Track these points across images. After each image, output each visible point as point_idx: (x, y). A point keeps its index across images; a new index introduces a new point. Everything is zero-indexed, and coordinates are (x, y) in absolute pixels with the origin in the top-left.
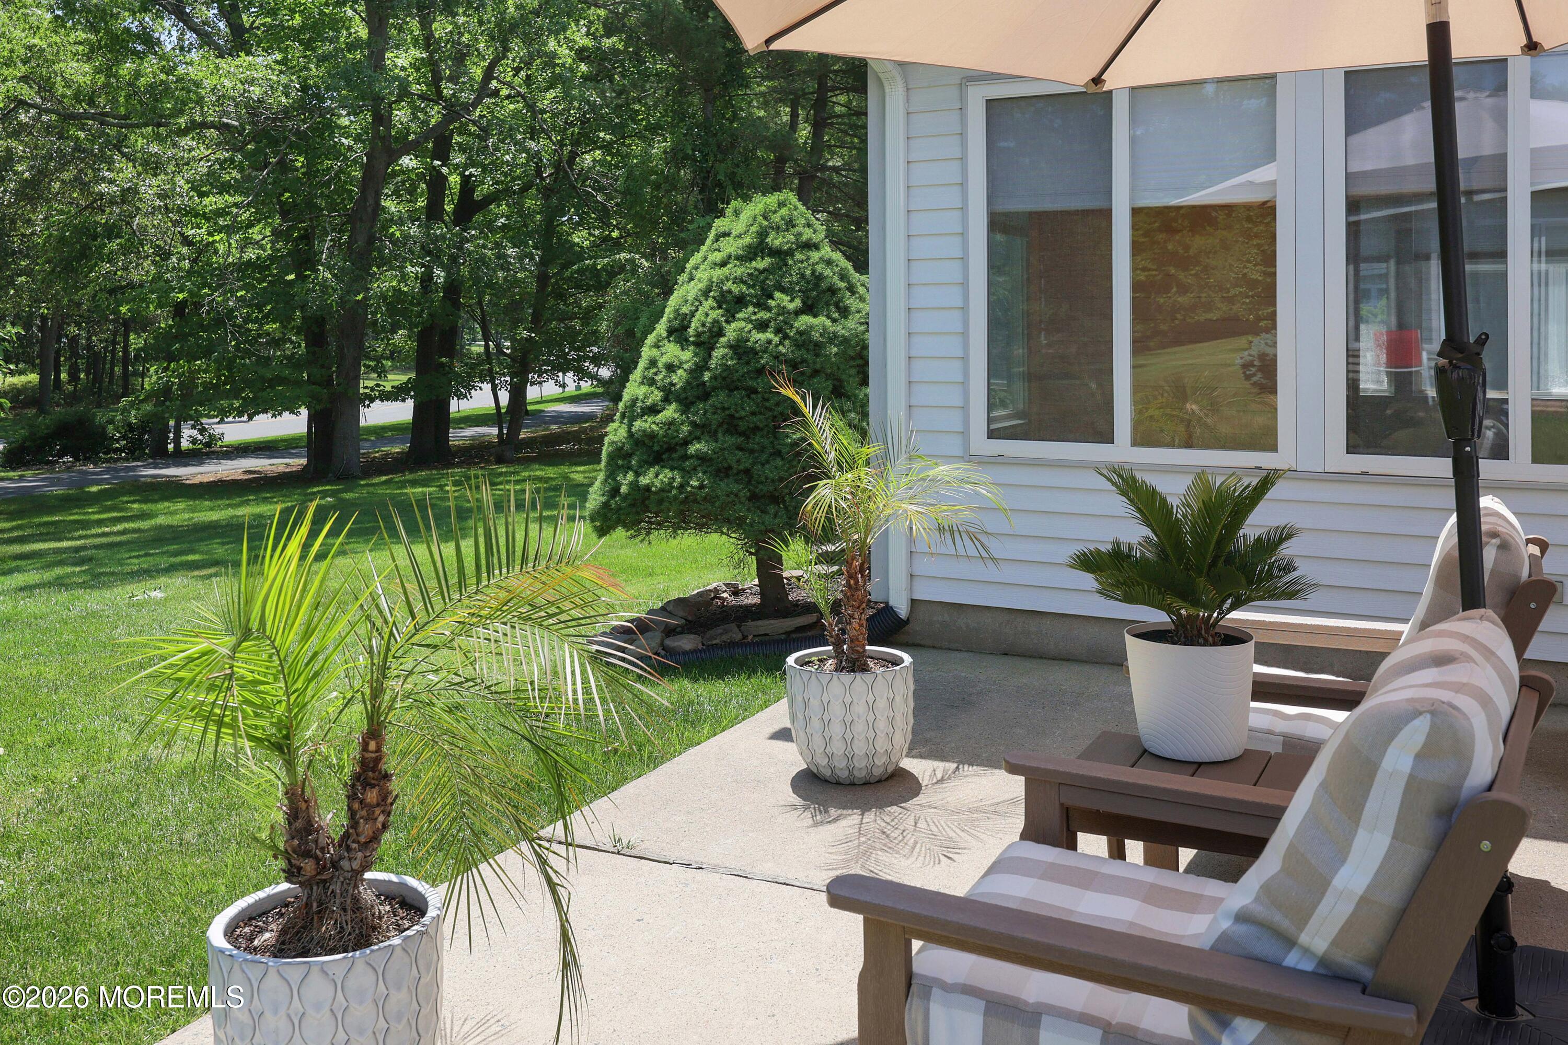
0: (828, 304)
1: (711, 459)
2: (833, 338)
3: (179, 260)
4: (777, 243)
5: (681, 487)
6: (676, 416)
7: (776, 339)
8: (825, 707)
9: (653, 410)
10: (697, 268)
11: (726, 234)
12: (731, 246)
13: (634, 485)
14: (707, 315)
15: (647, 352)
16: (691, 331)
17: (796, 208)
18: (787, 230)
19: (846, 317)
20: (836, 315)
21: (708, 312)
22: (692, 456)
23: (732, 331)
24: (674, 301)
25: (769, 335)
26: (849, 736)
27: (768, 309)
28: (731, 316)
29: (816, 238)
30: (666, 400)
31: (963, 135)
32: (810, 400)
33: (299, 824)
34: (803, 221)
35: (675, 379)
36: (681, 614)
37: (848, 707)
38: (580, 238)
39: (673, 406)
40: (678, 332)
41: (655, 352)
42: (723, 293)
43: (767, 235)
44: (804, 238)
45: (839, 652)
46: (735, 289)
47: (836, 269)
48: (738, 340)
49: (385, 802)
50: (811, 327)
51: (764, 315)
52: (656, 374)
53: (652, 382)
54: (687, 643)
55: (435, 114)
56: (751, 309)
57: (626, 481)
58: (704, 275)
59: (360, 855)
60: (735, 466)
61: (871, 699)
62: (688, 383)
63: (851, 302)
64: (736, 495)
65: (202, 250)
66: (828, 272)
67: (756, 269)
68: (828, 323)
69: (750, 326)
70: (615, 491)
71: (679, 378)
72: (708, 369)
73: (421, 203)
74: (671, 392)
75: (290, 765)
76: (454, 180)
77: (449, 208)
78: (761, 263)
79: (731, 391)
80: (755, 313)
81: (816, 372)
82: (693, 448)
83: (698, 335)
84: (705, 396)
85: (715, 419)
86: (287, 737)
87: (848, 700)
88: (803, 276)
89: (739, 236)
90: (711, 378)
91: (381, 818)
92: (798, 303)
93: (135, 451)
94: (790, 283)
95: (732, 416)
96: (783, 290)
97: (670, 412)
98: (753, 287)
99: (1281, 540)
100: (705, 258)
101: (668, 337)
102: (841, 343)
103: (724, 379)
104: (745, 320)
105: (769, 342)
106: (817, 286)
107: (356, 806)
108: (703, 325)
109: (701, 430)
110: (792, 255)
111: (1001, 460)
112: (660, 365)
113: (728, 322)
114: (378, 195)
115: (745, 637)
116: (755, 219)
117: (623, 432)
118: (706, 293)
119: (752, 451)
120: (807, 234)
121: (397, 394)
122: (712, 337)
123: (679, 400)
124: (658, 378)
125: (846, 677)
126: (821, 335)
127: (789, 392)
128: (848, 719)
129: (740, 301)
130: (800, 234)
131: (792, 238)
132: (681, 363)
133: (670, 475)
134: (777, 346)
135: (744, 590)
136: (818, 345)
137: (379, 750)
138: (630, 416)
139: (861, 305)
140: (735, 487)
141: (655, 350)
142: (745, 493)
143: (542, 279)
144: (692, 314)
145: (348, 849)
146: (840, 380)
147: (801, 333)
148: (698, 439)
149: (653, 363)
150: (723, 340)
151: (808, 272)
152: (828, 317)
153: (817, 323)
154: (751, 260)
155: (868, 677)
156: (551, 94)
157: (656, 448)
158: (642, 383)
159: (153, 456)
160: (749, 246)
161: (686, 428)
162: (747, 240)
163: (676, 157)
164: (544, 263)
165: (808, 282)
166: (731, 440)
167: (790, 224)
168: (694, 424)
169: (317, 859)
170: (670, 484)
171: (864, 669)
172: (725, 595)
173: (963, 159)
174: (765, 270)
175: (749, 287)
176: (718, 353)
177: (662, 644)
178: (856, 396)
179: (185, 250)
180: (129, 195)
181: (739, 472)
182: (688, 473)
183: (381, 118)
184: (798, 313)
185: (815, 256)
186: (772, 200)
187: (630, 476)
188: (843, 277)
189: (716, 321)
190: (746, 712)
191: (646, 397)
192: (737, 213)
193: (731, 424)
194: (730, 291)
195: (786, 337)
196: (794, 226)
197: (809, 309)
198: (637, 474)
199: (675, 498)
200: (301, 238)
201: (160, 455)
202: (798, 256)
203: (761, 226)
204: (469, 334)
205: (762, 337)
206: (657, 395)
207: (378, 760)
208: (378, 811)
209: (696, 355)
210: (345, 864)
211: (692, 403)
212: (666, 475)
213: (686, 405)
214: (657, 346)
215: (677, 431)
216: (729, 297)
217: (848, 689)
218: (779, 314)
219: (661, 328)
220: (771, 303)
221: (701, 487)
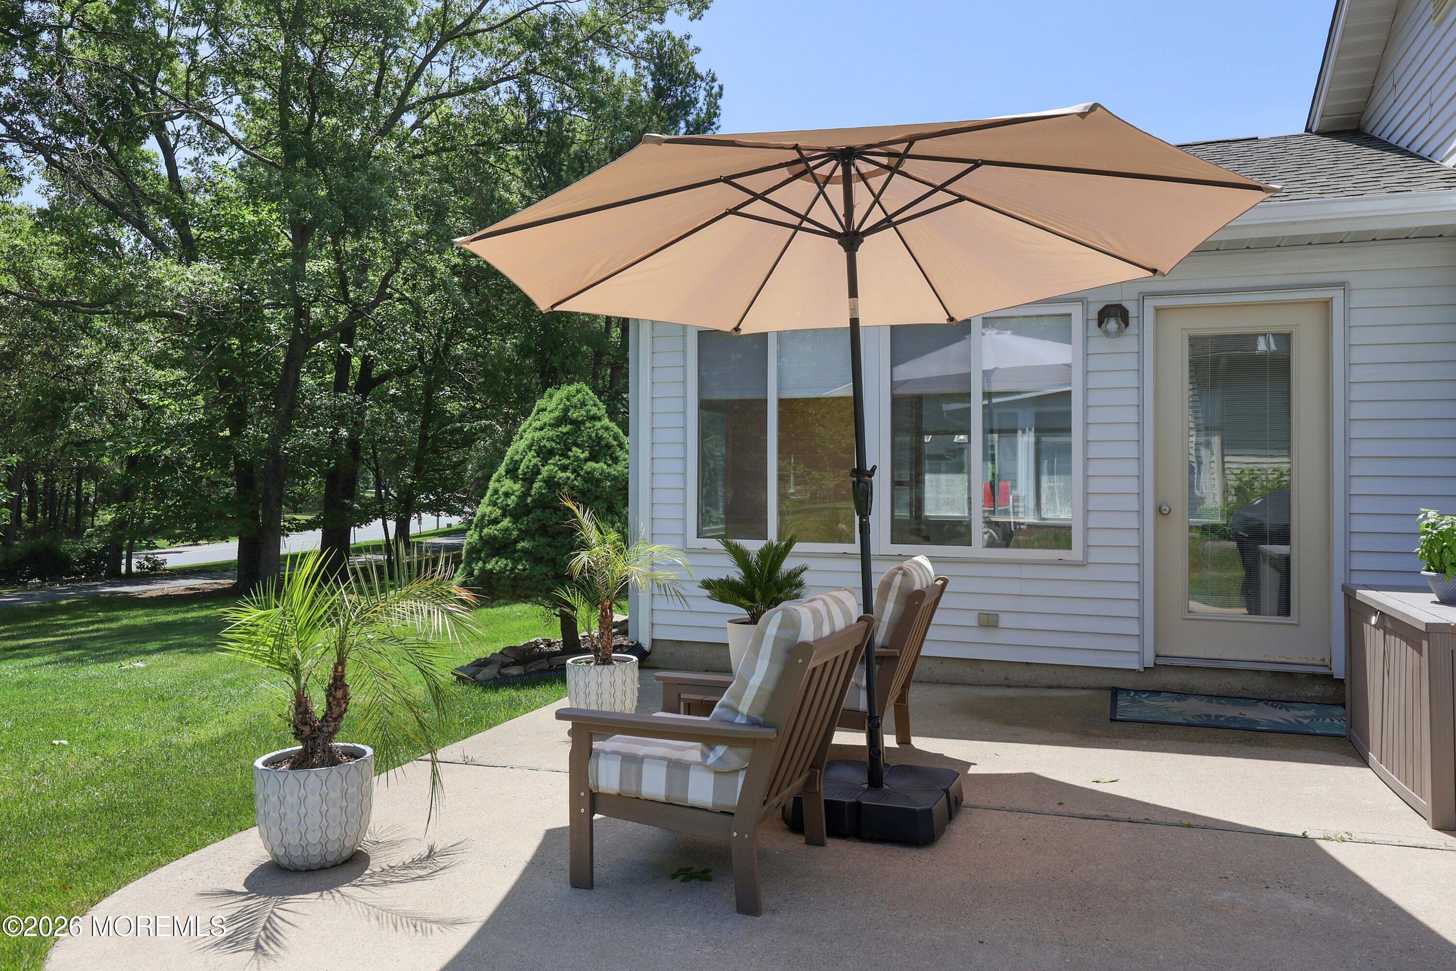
0: (605, 455)
1: (531, 552)
2: (608, 476)
3: (134, 420)
4: (575, 416)
5: (512, 570)
6: (510, 525)
7: (573, 477)
8: (587, 685)
9: (495, 522)
10: (525, 431)
11: (544, 410)
12: (546, 418)
13: (483, 570)
14: (530, 461)
15: (492, 485)
16: (520, 471)
17: (587, 394)
18: (581, 408)
19: (616, 464)
20: (610, 462)
21: (531, 460)
22: (519, 551)
23: (545, 471)
24: (510, 451)
25: (568, 474)
26: (600, 702)
27: (568, 458)
28: (545, 462)
29: (599, 413)
30: (504, 515)
31: (684, 352)
32: (581, 509)
33: (301, 709)
34: (592, 402)
35: (509, 502)
36: (512, 655)
37: (599, 685)
38: (453, 407)
39: (508, 519)
40: (512, 472)
41: (497, 485)
42: (540, 447)
43: (569, 411)
44: (592, 413)
45: (597, 656)
46: (548, 445)
47: (612, 433)
48: (549, 477)
49: (346, 697)
50: (594, 469)
51: (566, 461)
52: (497, 499)
53: (495, 504)
54: (514, 671)
55: (342, 311)
56: (557, 457)
57: (477, 567)
58: (528, 435)
59: (333, 724)
60: (545, 555)
61: (612, 680)
62: (517, 504)
63: (619, 453)
64: (546, 575)
65: (153, 412)
66: (605, 435)
67: (561, 432)
68: (605, 467)
69: (557, 468)
70: (471, 574)
71: (512, 501)
72: (530, 496)
73: (329, 378)
74: (506, 510)
75: (297, 679)
76: (356, 362)
77: (351, 383)
78: (565, 429)
79: (544, 509)
80: (560, 460)
81: (597, 498)
82: (521, 545)
83: (525, 474)
84: (528, 512)
85: (534, 527)
86: (296, 665)
87: (600, 680)
88: (590, 437)
89: (551, 411)
90: (532, 501)
91: (344, 706)
92: (586, 454)
93: (93, 573)
94: (582, 441)
95: (544, 524)
96: (578, 446)
97: (506, 523)
98: (559, 443)
99: (802, 571)
100: (531, 425)
101: (506, 475)
102: (613, 479)
103: (541, 501)
104: (554, 464)
105: (568, 478)
106: (599, 443)
107: (331, 699)
108: (528, 467)
109: (525, 534)
110: (584, 424)
111: (705, 551)
112: (500, 493)
113: (543, 466)
114: (298, 372)
115: (551, 666)
116: (561, 400)
117: (476, 536)
118: (530, 447)
119: (556, 547)
120: (594, 411)
121: (310, 526)
122: (532, 475)
123: (511, 515)
124: (499, 501)
125: (600, 668)
126: (600, 474)
127: (569, 504)
128: (600, 692)
129: (551, 453)
130: (589, 411)
131: (584, 413)
132: (514, 492)
133: (505, 562)
134: (573, 481)
135: (554, 643)
136: (598, 481)
137: (343, 671)
138: (481, 525)
139: (627, 456)
140: (545, 569)
141: (497, 483)
142: (551, 573)
143: (424, 438)
144: (521, 460)
145: (327, 721)
146: (610, 503)
147: (588, 473)
148: (523, 540)
149: (496, 492)
150: (539, 477)
151: (594, 435)
152: (605, 463)
153: (600, 466)
154: (560, 426)
155: (611, 667)
156: (432, 297)
157: (497, 546)
158: (489, 505)
159: (107, 577)
160: (557, 418)
161: (515, 533)
162: (557, 414)
163: (523, 350)
164: (424, 426)
165: (593, 441)
166: (544, 540)
167: (583, 404)
168: (520, 530)
169: (311, 726)
170: (505, 568)
171: (610, 663)
172: (542, 646)
173: (684, 367)
174: (567, 433)
175: (557, 443)
176: (536, 485)
177: (499, 672)
178: (621, 513)
179: (139, 413)
180: (94, 367)
181: (548, 560)
182: (516, 562)
183: (301, 313)
184: (586, 460)
185: (598, 424)
186: (573, 388)
187: (480, 564)
188: (616, 438)
189: (536, 465)
190: (546, 702)
191: (491, 513)
192: (551, 396)
193: (543, 530)
194: (545, 446)
195: (579, 475)
196: (586, 406)
197: (593, 458)
198: (485, 563)
199: (508, 577)
200: (235, 405)
201: (115, 576)
202: (588, 424)
203: (565, 404)
204: (363, 483)
205: (563, 475)
206: (498, 512)
207: (342, 677)
208: (342, 702)
209: (523, 486)
210: (325, 729)
211: (520, 517)
212: (502, 563)
213: (516, 518)
214: (498, 481)
215: (510, 535)
216: (544, 450)
217: (600, 675)
218: (575, 461)
219: (502, 469)
220: (570, 454)
221: (524, 570)
